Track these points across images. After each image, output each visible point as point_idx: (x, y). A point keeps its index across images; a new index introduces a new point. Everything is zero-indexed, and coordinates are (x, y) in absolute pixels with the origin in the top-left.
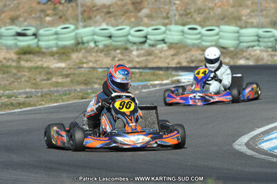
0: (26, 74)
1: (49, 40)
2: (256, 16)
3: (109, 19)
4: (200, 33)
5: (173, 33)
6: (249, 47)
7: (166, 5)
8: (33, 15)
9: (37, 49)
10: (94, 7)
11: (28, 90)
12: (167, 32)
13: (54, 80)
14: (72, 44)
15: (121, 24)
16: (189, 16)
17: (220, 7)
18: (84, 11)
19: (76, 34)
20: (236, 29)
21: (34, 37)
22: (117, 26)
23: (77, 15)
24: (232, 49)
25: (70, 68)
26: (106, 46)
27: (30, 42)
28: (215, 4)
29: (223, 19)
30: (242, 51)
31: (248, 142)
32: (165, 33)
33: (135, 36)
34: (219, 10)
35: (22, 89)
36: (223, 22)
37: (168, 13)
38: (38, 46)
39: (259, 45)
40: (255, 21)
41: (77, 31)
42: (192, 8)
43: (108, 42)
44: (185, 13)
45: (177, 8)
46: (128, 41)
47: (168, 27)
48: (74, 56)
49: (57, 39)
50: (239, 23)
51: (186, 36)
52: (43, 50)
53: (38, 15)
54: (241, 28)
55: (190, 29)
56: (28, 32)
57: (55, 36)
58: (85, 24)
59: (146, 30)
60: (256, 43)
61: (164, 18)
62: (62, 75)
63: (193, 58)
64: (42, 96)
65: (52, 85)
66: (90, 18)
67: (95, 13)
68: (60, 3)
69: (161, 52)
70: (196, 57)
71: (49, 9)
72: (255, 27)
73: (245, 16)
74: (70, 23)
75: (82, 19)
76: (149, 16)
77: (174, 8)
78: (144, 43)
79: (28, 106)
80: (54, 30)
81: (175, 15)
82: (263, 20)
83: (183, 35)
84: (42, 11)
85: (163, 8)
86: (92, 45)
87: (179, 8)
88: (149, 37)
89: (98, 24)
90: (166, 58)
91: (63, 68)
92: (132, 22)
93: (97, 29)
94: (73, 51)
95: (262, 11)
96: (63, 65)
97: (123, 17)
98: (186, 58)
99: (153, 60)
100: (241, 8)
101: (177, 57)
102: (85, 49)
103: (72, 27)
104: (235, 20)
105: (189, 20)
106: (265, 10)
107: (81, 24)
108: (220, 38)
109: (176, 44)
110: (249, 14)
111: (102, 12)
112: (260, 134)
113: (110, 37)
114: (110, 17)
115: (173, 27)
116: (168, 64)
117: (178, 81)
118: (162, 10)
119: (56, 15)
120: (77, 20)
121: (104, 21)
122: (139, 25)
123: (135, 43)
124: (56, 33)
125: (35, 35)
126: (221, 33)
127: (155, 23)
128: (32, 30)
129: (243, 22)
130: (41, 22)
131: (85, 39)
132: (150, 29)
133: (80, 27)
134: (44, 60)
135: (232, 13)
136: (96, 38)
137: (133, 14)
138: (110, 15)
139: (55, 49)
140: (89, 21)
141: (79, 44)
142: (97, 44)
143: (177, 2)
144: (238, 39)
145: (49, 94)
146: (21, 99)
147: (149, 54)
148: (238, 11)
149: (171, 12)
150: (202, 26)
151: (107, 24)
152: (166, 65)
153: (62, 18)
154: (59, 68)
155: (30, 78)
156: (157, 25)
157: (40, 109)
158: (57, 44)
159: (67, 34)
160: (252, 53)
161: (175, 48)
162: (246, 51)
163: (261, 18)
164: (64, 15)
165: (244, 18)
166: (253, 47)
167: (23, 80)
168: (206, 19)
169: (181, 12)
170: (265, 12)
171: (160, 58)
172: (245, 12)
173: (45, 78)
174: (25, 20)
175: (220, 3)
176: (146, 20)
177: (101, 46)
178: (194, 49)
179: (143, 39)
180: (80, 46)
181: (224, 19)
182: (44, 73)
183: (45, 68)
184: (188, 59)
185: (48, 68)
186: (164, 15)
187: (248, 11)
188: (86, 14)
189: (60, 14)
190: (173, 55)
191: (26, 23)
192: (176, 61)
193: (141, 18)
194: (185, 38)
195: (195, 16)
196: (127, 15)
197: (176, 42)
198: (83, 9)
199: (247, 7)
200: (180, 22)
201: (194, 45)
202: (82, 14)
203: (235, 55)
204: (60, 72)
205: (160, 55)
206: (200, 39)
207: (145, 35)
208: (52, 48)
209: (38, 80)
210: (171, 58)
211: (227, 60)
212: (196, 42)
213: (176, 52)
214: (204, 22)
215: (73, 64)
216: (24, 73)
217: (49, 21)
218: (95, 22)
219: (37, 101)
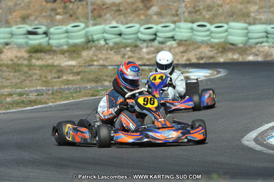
0: (37, 72)
1: (59, 39)
2: (265, 12)
3: (119, 17)
4: (208, 30)
5: (182, 30)
6: (257, 43)
7: (174, 2)
8: (44, 14)
9: (48, 48)
10: (104, 5)
11: (39, 88)
12: (177, 29)
13: (65, 78)
14: (83, 42)
15: (131, 21)
16: (198, 13)
17: (228, 4)
18: (94, 9)
19: (87, 32)
20: (245, 25)
21: (44, 36)
22: (127, 23)
23: (87, 13)
24: (241, 45)
25: (80, 66)
26: (116, 44)
27: (42, 41)
28: (224, 2)
29: (232, 16)
30: (251, 47)
31: (257, 137)
32: (174, 30)
33: (145, 34)
34: (228, 6)
35: (33, 87)
36: (232, 18)
37: (177, 11)
38: (49, 44)
39: (267, 42)
40: (263, 17)
41: (87, 29)
42: (201, 6)
43: (118, 39)
44: (194, 10)
45: (186, 5)
46: (138, 38)
47: (177, 24)
48: (85, 54)
49: (68, 37)
50: (248, 20)
51: (195, 32)
52: (54, 48)
53: (48, 13)
54: (250, 24)
55: (199, 26)
56: (39, 31)
57: (66, 35)
58: (96, 22)
59: (156, 27)
60: (265, 39)
61: (174, 16)
62: (73, 73)
63: (203, 55)
64: (53, 94)
65: (62, 82)
66: (100, 16)
67: (105, 11)
68: (71, 2)
69: (170, 49)
70: (205, 54)
71: (60, 8)
72: (263, 23)
73: (254, 13)
74: (80, 22)
75: (92, 17)
76: (159, 14)
77: (183, 5)
78: (153, 40)
79: (39, 104)
80: (64, 28)
81: (184, 13)
82: (271, 16)
83: (192, 32)
84: (53, 10)
85: (173, 5)
86: (102, 42)
87: (188, 6)
88: (158, 34)
89: (108, 22)
90: (176, 55)
91: (74, 66)
92: (142, 20)
93: (107, 27)
94: (84, 49)
95: (270, 7)
96: (73, 63)
97: (133, 15)
98: (196, 55)
100: (249, 5)
101: (187, 54)
102: (95, 46)
103: (82, 25)
104: (244, 16)
105: (198, 17)
106: (272, 7)
107: (91, 22)
108: (228, 35)
109: (186, 41)
110: (257, 11)
111: (112, 10)
112: (268, 130)
113: (120, 35)
114: (119, 15)
115: (182, 25)
116: (178, 61)
118: (172, 7)
119: (66, 13)
120: (88, 19)
121: (114, 18)
122: (148, 23)
123: (144, 41)
124: (67, 32)
125: (45, 33)
126: (230, 30)
127: (164, 20)
128: (43, 29)
129: (251, 19)
130: (52, 20)
131: (95, 37)
132: (159, 27)
133: (90, 25)
134: (55, 58)
135: (241, 10)
136: (106, 35)
137: (142, 12)
138: (120, 13)
139: (65, 47)
140: (99, 19)
141: (89, 42)
142: (107, 42)
144: (246, 35)
145: (60, 91)
146: (33, 97)
148: (246, 8)
149: (180, 10)
150: (211, 23)
151: (117, 22)
152: (176, 62)
153: (72, 16)
154: (70, 66)
155: (41, 76)
156: (166, 22)
157: (50, 107)
158: (67, 41)
159: (77, 32)
160: (261, 49)
161: (185, 45)
162: (255, 48)
163: (269, 14)
164: (75, 14)
165: (252, 14)
166: (261, 43)
167: (34, 78)
168: (215, 16)
169: (190, 9)
170: (272, 9)
172: (253, 8)
173: (56, 76)
174: (36, 19)
176: (155, 18)
177: (111, 43)
178: (203, 46)
179: (153, 37)
180: (91, 44)
181: (233, 16)
182: (54, 71)
183: (56, 66)
184: (198, 56)
185: (59, 66)
186: (174, 12)
187: (257, 7)
188: (96, 12)
189: (71, 12)
190: (182, 52)
191: (36, 22)
192: (185, 58)
193: (151, 16)
194: (194, 35)
195: (204, 13)
196: (136, 12)
197: (185, 39)
198: (92, 7)
199: (255, 3)
200: (189, 19)
201: (203, 42)
202: (92, 12)
203: (244, 51)
204: (71, 70)
206: (209, 36)
207: (154, 33)
208: (62, 46)
209: (49, 78)
210: (181, 55)
211: (236, 57)
212: (206, 39)
213: (185, 48)
214: (213, 19)
215: (83, 62)
216: (35, 72)
217: (60, 19)
218: (105, 20)
219: (48, 99)
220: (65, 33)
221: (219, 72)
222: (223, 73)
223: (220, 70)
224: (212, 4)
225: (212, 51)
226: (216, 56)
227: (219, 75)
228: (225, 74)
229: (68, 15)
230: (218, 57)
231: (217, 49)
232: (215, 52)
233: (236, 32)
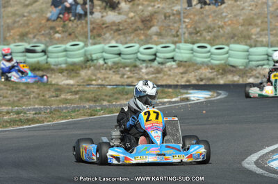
0: (35, 90)
1: (58, 57)
2: (266, 35)
3: (118, 37)
4: (209, 52)
5: (182, 51)
6: (258, 66)
7: (175, 23)
8: (43, 32)
9: (46, 66)
10: (103, 24)
11: (36, 106)
12: (177, 50)
13: (63, 96)
14: (81, 61)
15: (131, 41)
16: (199, 34)
17: (229, 25)
18: (94, 28)
19: (86, 51)
20: (246, 47)
21: (43, 54)
22: (126, 43)
23: (87, 32)
24: (241, 67)
25: (78, 85)
26: (115, 63)
27: (40, 59)
28: (225, 23)
29: (232, 38)
30: (252, 70)
31: (257, 160)
32: (174, 50)
33: (144, 54)
34: (229, 28)
35: (30, 105)
36: (233, 40)
37: (177, 31)
38: (47, 63)
39: (268, 64)
40: (265, 39)
41: (86, 48)
42: (202, 27)
43: (117, 59)
44: (194, 31)
45: (186, 26)
46: (137, 58)
47: (178, 45)
48: (83, 73)
49: (66, 56)
50: (249, 41)
51: (195, 54)
52: (52, 67)
53: (47, 32)
54: (251, 46)
55: (199, 47)
56: (37, 48)
57: (64, 53)
58: (96, 41)
59: (156, 48)
60: (265, 62)
61: (174, 36)
62: (71, 92)
63: (203, 76)
64: (51, 112)
65: (60, 101)
66: (99, 35)
67: (104, 30)
68: (70, 20)
69: (170, 70)
70: (205, 76)
71: (59, 27)
72: (264, 46)
73: (255, 35)
74: (79, 41)
75: (91, 36)
76: (159, 34)
77: (184, 26)
78: (153, 60)
79: (37, 123)
80: (63, 47)
81: (184, 34)
82: (272, 39)
83: (192, 53)
84: (52, 28)
85: (173, 26)
86: (101, 62)
87: (189, 26)
88: (158, 54)
89: (107, 41)
90: (175, 75)
91: (72, 85)
92: (142, 40)
93: (106, 47)
94: (82, 68)
95: (272, 30)
96: (71, 82)
97: (133, 35)
98: (195, 76)
99: (162, 77)
100: (250, 27)
101: (187, 75)
102: (94, 66)
103: (82, 44)
104: (245, 38)
105: (198, 38)
106: (274, 29)
107: (91, 41)
108: (229, 57)
109: (186, 62)
110: (258, 33)
111: (112, 29)
112: (269, 153)
113: (119, 54)
114: (119, 34)
115: (182, 45)
116: (178, 82)
117: (187, 99)
118: (172, 28)
119: (66, 32)
120: (87, 37)
121: (113, 38)
122: (148, 43)
123: (144, 61)
124: (65, 50)
125: (44, 51)
126: (230, 52)
127: (164, 41)
128: (42, 47)
129: (252, 41)
130: (51, 39)
131: (94, 56)
132: (159, 47)
133: (89, 44)
134: (53, 76)
135: (242, 31)
136: (105, 55)
137: (142, 32)
138: (120, 32)
139: (64, 66)
140: (98, 39)
141: (88, 61)
142: (106, 61)
143: (187, 20)
144: (247, 57)
145: (58, 110)
146: (30, 115)
147: (158, 71)
148: (248, 30)
149: (180, 30)
150: (212, 45)
151: (117, 42)
152: (175, 83)
153: (71, 35)
154: (68, 85)
155: (39, 94)
156: (166, 43)
157: (48, 126)
158: (66, 60)
159: (75, 51)
160: (262, 72)
161: (185, 66)
162: (255, 70)
163: (271, 37)
164: (74, 32)
165: (254, 37)
166: (262, 66)
167: (32, 96)
168: (216, 37)
169: (191, 30)
170: (274, 31)
171: (170, 75)
172: (255, 30)
173: (54, 94)
174: (34, 37)
175: (230, 22)
176: (155, 38)
177: (110, 64)
178: (203, 68)
179: (153, 57)
180: (90, 62)
181: (234, 37)
182: (52, 90)
183: (54, 84)
184: (198, 78)
185: (57, 85)
186: (174, 33)
187: (258, 29)
188: (95, 31)
189: (70, 30)
190: (182, 73)
191: (35, 40)
192: (185, 79)
193: (151, 36)
194: (194, 56)
195: (205, 34)
196: (136, 32)
197: (185, 59)
198: (92, 26)
199: (257, 25)
200: (190, 40)
201: (203, 63)
202: (91, 31)
203: (245, 73)
204: (69, 89)
205: (169, 72)
206: (209, 57)
207: (154, 53)
208: (61, 64)
209: (47, 96)
210: (181, 75)
211: (236, 78)
212: (206, 60)
213: (185, 69)
214: (213, 40)
215: (82, 81)
216: (32, 90)
217: (58, 38)
218: (105, 40)
219: (46, 118)
220: (63, 52)
221: (219, 94)
222: (223, 95)
223: (220, 92)
224: (212, 26)
225: (212, 73)
226: (216, 77)
227: (219, 97)
228: (225, 96)
229: (67, 34)
230: (218, 79)
231: (218, 71)
232: (215, 73)
233: (236, 54)
